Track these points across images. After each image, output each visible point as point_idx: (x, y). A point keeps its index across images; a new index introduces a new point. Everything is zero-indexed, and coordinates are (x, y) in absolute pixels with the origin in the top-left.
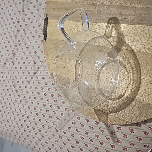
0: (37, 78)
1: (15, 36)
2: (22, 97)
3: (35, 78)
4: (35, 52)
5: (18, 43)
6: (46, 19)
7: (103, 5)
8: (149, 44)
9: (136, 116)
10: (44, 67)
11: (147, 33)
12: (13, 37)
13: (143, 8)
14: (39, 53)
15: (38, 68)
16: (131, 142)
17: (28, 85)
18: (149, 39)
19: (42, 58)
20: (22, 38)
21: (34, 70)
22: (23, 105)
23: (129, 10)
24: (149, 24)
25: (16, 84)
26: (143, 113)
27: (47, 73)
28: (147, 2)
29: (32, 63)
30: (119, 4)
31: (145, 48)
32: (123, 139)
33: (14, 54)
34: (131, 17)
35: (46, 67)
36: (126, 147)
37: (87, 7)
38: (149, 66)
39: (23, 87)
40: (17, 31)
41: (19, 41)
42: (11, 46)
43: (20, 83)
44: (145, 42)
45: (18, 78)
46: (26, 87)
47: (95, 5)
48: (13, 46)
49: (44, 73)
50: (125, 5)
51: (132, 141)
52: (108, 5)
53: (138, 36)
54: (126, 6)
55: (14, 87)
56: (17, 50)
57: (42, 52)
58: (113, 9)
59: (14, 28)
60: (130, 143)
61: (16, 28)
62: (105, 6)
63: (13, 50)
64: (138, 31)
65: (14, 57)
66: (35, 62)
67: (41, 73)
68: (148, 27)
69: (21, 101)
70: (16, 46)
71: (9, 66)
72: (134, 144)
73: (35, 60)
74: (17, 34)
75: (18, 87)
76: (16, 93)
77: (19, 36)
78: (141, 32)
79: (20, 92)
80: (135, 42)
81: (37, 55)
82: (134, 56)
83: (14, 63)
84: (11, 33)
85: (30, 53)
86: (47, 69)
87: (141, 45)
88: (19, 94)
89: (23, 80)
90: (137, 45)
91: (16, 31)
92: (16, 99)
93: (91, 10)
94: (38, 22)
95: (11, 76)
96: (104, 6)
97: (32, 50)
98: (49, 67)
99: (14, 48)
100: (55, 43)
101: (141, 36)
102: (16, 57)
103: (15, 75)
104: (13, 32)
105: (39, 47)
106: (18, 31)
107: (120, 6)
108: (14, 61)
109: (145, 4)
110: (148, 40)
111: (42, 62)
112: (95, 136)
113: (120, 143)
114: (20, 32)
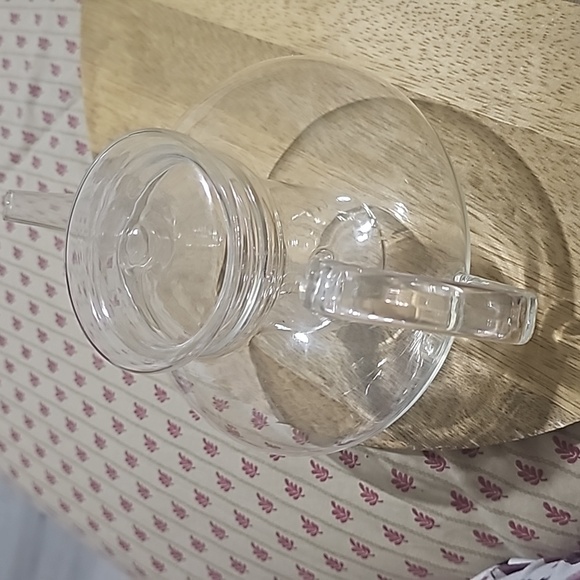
0: (36, 162)
3: (26, 162)
4: (43, 43)
8: (560, 97)
9: (434, 421)
10: (72, 122)
11: (560, 37)
14: (58, 48)
15: (48, 118)
16: (389, 527)
18: (566, 72)
19: (68, 75)
26: (468, 416)
27: (81, 148)
29: (23, 92)
31: (536, 113)
32: (357, 507)
35: (82, 118)
36: (367, 542)
44: (544, 84)
49: (67, 147)
51: (393, 524)
53: (518, 46)
57: (71, 46)
60: (385, 528)
64: (519, 24)
66: (35, 90)
67: (54, 141)
68: (572, 10)
72: (403, 537)
73: (37, 80)
78: (536, 31)
80: (496, 76)
81: (48, 58)
82: (478, 142)
85: (21, 41)
86: (82, 128)
87: (523, 95)
90: (504, 90)
97: (32, 32)
98: (91, 123)
100: (136, 13)
101: (534, 47)
105: (62, 21)
110: (559, 74)
111: (64, 95)
112: (244, 469)
113: (343, 521)
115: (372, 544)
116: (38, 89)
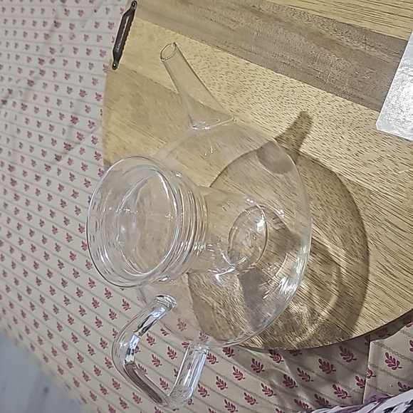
0: (70, 162)
1: (47, 36)
2: (22, 201)
3: (64, 160)
4: (83, 93)
5: (48, 57)
6: (130, 13)
7: (276, 19)
8: (356, 157)
9: (275, 333)
10: (94, 140)
11: (359, 125)
12: (41, 38)
13: (370, 57)
14: (91, 97)
15: (80, 137)
16: (247, 394)
17: (43, 174)
18: (360, 144)
19: (95, 113)
20: (61, 45)
21: (66, 140)
22: (20, 223)
23: (335, 51)
24: (372, 104)
25: (15, 164)
26: (294, 331)
27: (97, 156)
28: (382, 44)
29: (67, 120)
30: (314, 27)
31: (344, 165)
32: (230, 381)
33: (31, 83)
34: (335, 72)
35: (100, 139)
36: (234, 402)
37: (235, 12)
38: (339, 214)
39: (31, 176)
40: (55, 22)
41: (52, 51)
42: (29, 59)
43: (28, 163)
44: (349, 150)
45: (26, 148)
46: (38, 178)
47: (257, 12)
48: (35, 61)
49: (89, 154)
50: (328, 36)
51: (250, 392)
52: (289, 23)
53: (337, 127)
54: (331, 38)
55: (11, 168)
56: (42, 73)
57: (98, 97)
58: (296, 37)
59: (49, 11)
60: (245, 394)
61: (54, 16)
62: (280, 21)
63: (32, 69)
64: (339, 116)
65: (31, 90)
66: (74, 120)
67: (82, 151)
68: (366, 112)
69: (17, 211)
70: (41, 61)
71: (13, 110)
72: (255, 400)
73: (76, 114)
74: (52, 31)
75: (18, 172)
76: (11, 186)
77: (55, 39)
78: (347, 120)
79: (20, 187)
80: (325, 143)
81: (84, 102)
82: (312, 177)
83: (24, 107)
84: (40, 23)
85: (70, 90)
86: (99, 145)
87: (338, 155)
88: (17, 192)
89: (34, 157)
90: (328, 150)
91: (50, 23)
92: (7, 203)
93: (243, 21)
94: (110, 13)
95: (9, 137)
96: (278, 22)
97: (77, 86)
98: (105, 142)
99: (36, 68)
100: (137, 83)
101: (345, 129)
102: (35, 93)
103: (21, 139)
104: (45, 24)
105: (95, 82)
106: (56, 24)
107: (317, 35)
108: (26, 102)
109: (376, 49)
110: (357, 145)
111: (91, 124)
112: (168, 353)
113: (222, 389)
114: (61, 28)
115: (237, 404)
116: (77, 119)
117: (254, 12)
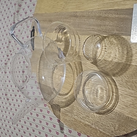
1: (7, 47)
2: (12, 105)
4: (24, 62)
5: (10, 54)
6: (33, 31)
7: (83, 16)
8: (127, 55)
9: (116, 129)
11: (124, 43)
12: (6, 48)
13: (121, 18)
17: (17, 94)
20: (13, 48)
21: (23, 79)
22: (13, 113)
23: (107, 20)
24: (127, 34)
25: (7, 93)
26: (123, 127)
28: (124, 13)
30: (97, 15)
31: (123, 59)
33: (6, 64)
34: (110, 27)
37: (68, 19)
38: (127, 78)
39: (13, 96)
40: (9, 41)
41: (10, 51)
42: (4, 56)
43: (11, 91)
44: (123, 53)
45: (9, 86)
46: (16, 96)
47: (76, 16)
48: (6, 56)
50: (103, 16)
52: (88, 16)
53: (116, 46)
54: (104, 16)
55: (6, 95)
56: (9, 59)
58: (92, 20)
59: (6, 39)
61: (8, 40)
62: (85, 17)
63: (5, 59)
64: (116, 42)
65: (6, 66)
66: (23, 72)
68: (126, 37)
69: (11, 109)
70: (8, 56)
71: (2, 75)
73: (24, 70)
74: (9, 45)
75: (9, 95)
76: (7, 101)
77: (10, 47)
78: (119, 43)
79: (10, 100)
80: (113, 53)
81: (25, 65)
83: (6, 73)
84: (4, 43)
88: (10, 102)
89: (13, 89)
90: (115, 56)
91: (8, 42)
92: (7, 107)
93: (72, 21)
94: (26, 33)
95: (3, 84)
96: (84, 17)
97: (21, 60)
99: (7, 58)
101: (119, 46)
102: (8, 67)
103: (7, 84)
104: (6, 43)
106: (10, 42)
107: (99, 17)
108: (6, 71)
109: (122, 15)
110: (126, 50)
114: (11, 43)
117: (75, 17)
